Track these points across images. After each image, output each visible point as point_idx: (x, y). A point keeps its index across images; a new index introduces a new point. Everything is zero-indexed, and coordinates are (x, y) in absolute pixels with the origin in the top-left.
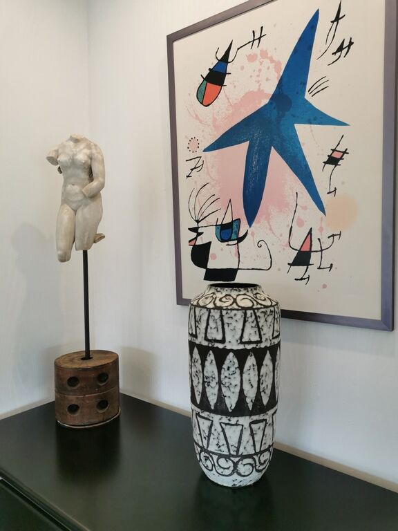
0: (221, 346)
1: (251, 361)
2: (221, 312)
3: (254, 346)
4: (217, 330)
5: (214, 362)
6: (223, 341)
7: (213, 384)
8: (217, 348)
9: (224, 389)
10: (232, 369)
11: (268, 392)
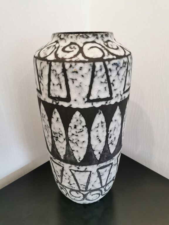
0: (66, 105)
1: (100, 118)
2: (64, 66)
3: (103, 103)
4: (61, 88)
5: (60, 120)
6: (68, 99)
7: (61, 139)
8: (62, 106)
9: (71, 145)
10: (79, 127)
11: (115, 143)
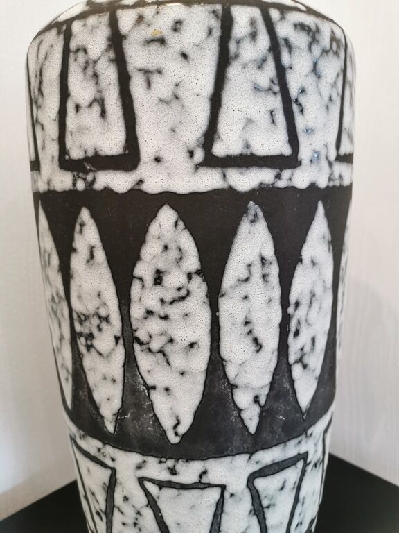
0: (119, 182)
1: (254, 241)
2: (114, 23)
3: (265, 176)
4: (103, 113)
5: (100, 255)
6: (129, 158)
7: (105, 340)
8: (107, 191)
9: (145, 362)
10: (175, 279)
11: (316, 361)
